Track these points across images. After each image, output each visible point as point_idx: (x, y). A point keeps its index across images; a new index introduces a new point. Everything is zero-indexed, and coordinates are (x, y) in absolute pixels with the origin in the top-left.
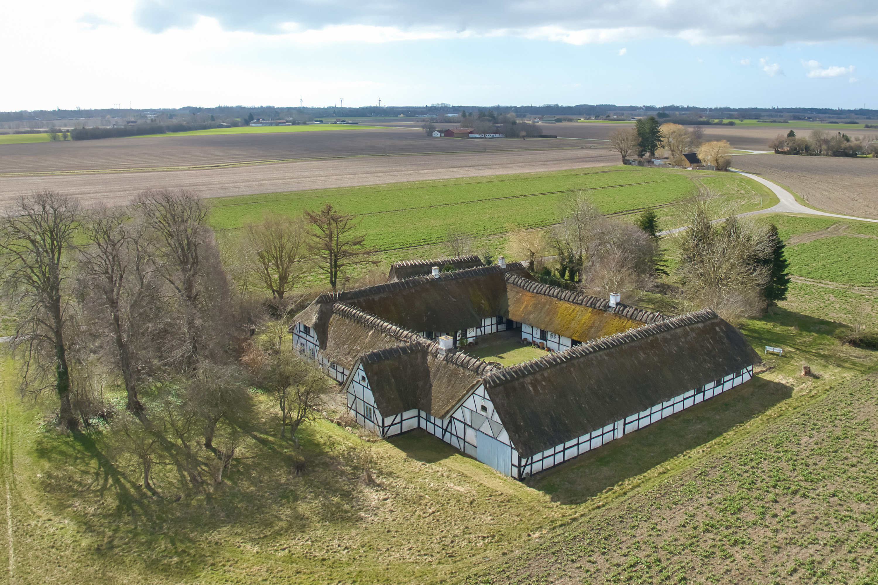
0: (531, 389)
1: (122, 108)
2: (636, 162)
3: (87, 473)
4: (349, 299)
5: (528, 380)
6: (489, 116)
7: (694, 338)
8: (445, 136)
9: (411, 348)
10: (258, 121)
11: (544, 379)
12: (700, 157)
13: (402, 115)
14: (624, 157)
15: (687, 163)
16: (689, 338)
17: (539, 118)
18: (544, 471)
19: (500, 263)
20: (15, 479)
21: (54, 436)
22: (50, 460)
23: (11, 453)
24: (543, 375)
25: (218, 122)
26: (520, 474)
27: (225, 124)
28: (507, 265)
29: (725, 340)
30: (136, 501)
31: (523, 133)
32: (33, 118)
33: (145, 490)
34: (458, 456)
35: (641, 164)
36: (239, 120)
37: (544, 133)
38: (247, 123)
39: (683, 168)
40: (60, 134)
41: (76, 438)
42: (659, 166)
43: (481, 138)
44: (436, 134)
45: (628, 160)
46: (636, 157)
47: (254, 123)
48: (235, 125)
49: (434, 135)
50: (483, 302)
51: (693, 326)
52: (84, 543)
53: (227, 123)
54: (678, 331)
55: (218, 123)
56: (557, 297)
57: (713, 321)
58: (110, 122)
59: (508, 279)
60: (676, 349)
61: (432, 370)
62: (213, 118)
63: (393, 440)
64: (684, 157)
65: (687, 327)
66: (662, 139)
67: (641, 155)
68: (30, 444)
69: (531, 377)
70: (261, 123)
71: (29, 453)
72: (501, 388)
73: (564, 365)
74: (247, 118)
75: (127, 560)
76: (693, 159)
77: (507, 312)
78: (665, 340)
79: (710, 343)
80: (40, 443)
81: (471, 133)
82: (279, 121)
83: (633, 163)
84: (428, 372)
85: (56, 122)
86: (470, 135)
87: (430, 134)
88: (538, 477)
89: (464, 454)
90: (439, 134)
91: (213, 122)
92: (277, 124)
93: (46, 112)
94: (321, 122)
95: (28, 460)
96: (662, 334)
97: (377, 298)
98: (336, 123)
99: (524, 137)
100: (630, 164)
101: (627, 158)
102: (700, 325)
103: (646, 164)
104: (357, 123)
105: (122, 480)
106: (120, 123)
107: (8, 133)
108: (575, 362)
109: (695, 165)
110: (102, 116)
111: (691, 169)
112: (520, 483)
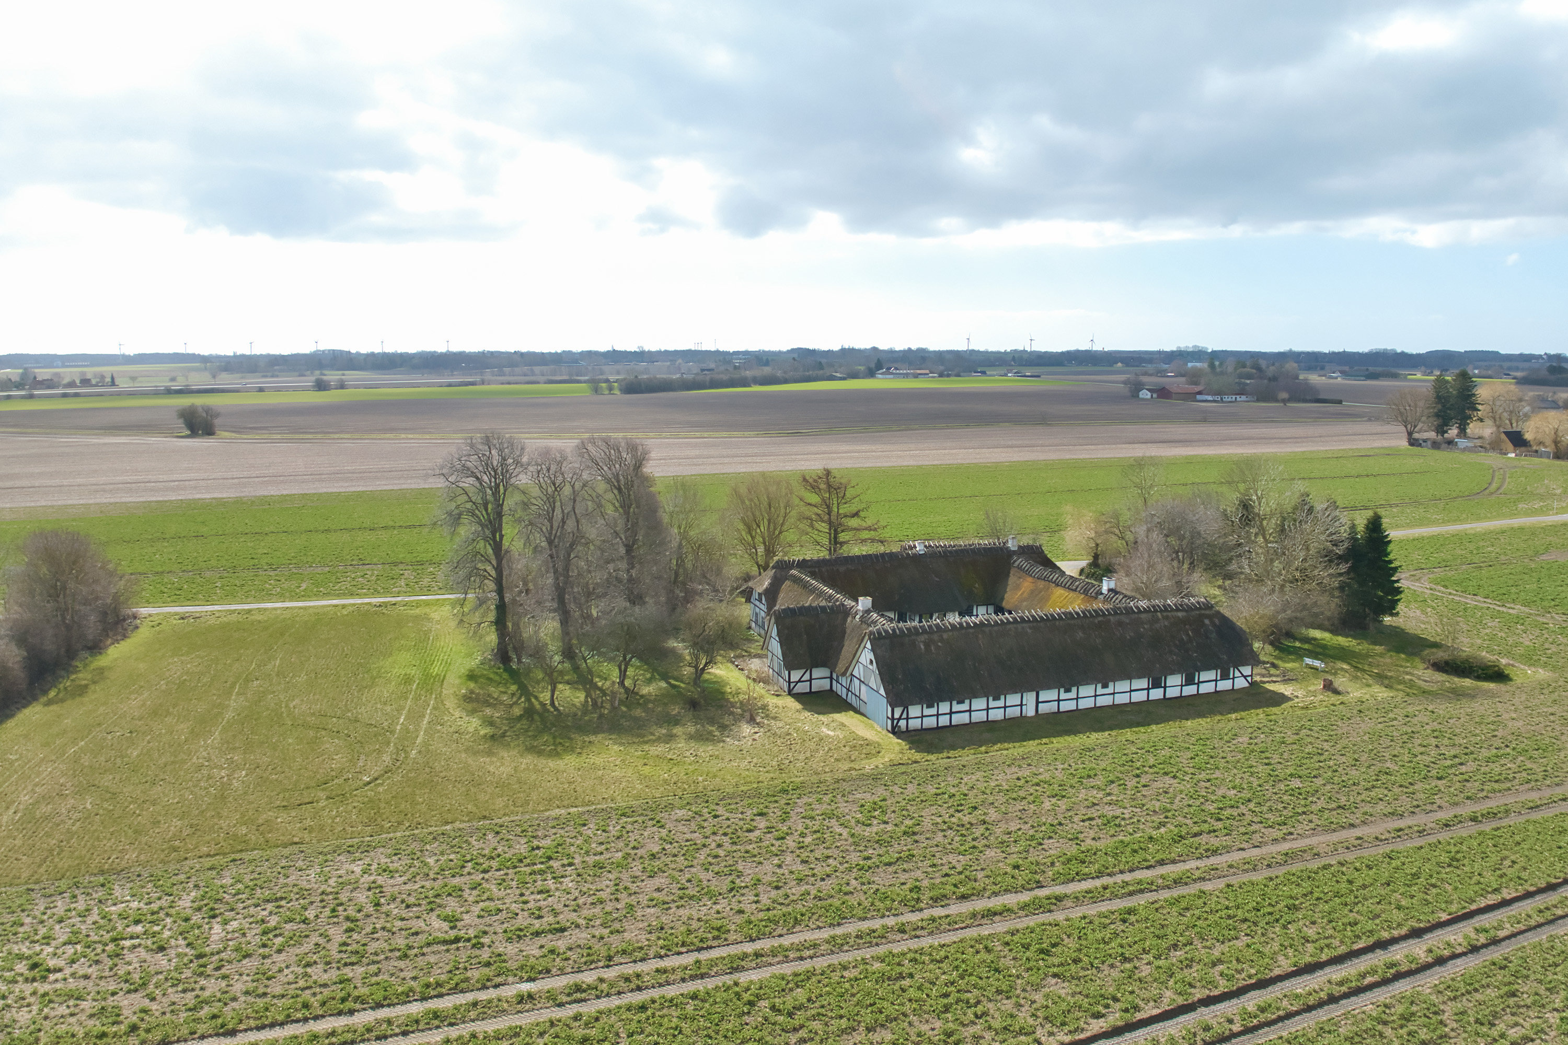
0: (922, 647)
1: (704, 349)
2: (1429, 443)
3: (505, 693)
4: (809, 567)
5: (923, 638)
6: (1252, 368)
7: (1165, 626)
8: (1159, 397)
9: (832, 608)
10: (888, 372)
11: (942, 640)
12: (1528, 436)
13: (1120, 364)
14: (1410, 434)
15: (1510, 446)
16: (1157, 626)
17: (1341, 372)
18: (923, 730)
19: (1012, 545)
20: (441, 692)
21: (487, 667)
22: (476, 682)
23: (445, 676)
24: (941, 636)
25: (827, 372)
26: (893, 728)
27: (838, 375)
28: (1020, 547)
29: (1214, 635)
30: (538, 713)
31: (1284, 395)
32: (576, 361)
33: (549, 707)
34: (851, 713)
35: (1435, 445)
36: (862, 368)
37: (1321, 397)
38: (871, 374)
39: (1501, 454)
40: (604, 385)
41: (505, 670)
42: (1465, 450)
43: (1214, 401)
44: (1145, 394)
45: (1417, 440)
46: (1432, 435)
47: (881, 374)
48: (854, 376)
49: (1141, 396)
50: (977, 585)
51: (1169, 614)
52: (482, 733)
53: (841, 373)
54: (1143, 616)
55: (828, 374)
56: (1054, 582)
57: (1203, 612)
58: (679, 369)
59: (1015, 561)
60: (1132, 634)
61: (848, 631)
62: (820, 366)
63: (798, 697)
64: (1503, 436)
65: (1159, 614)
66: (1480, 407)
67: (1441, 430)
68: (463, 671)
69: (926, 636)
70: (892, 374)
71: (460, 677)
72: (887, 641)
73: (971, 631)
74: (873, 365)
75: (512, 745)
76: (1517, 440)
77: (1003, 599)
78: (1120, 624)
79: (1188, 635)
80: (471, 671)
81: (1200, 393)
82: (919, 372)
83: (1424, 444)
84: (845, 633)
85: (606, 368)
86: (1199, 397)
87: (1135, 394)
88: (913, 733)
89: (857, 711)
90: (1149, 394)
91: (821, 372)
92: (916, 376)
93: (596, 353)
94: (984, 373)
95: (457, 681)
96: (1117, 617)
97: (842, 569)
98: (1006, 375)
99: (1284, 401)
100: (1420, 445)
101: (1416, 436)
102: (1180, 614)
103: (1444, 446)
104: (1039, 376)
105: (533, 700)
106: (691, 371)
107: (538, 383)
108: (987, 630)
109: (1523, 449)
110: (671, 361)
111: (1513, 455)
112: (891, 735)
